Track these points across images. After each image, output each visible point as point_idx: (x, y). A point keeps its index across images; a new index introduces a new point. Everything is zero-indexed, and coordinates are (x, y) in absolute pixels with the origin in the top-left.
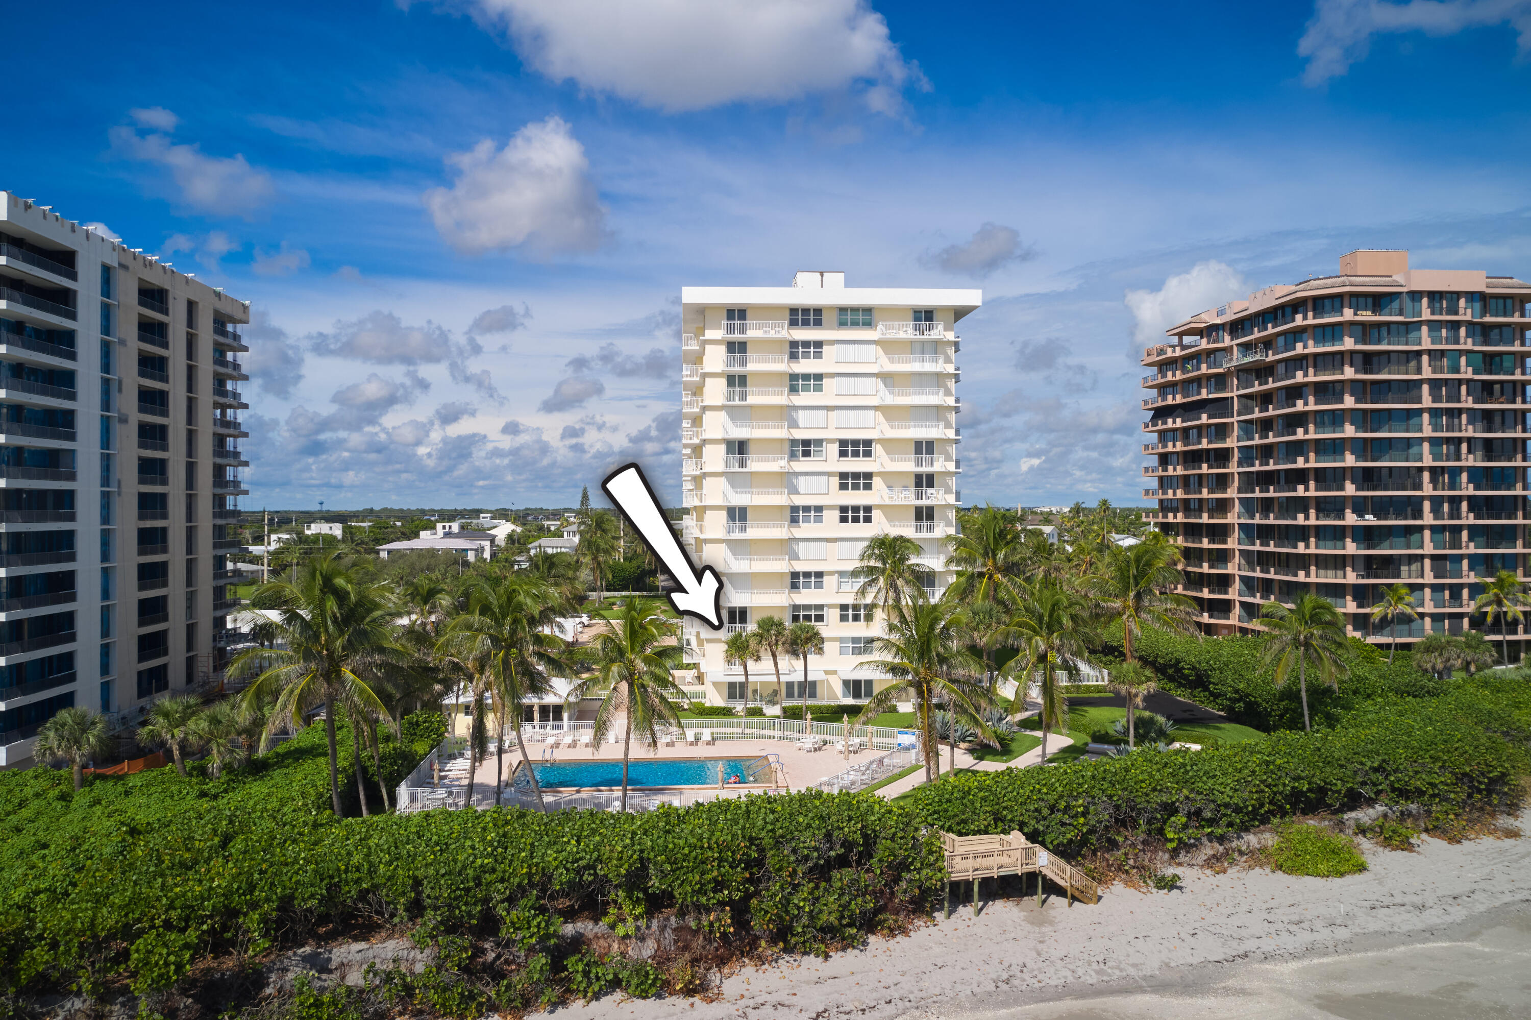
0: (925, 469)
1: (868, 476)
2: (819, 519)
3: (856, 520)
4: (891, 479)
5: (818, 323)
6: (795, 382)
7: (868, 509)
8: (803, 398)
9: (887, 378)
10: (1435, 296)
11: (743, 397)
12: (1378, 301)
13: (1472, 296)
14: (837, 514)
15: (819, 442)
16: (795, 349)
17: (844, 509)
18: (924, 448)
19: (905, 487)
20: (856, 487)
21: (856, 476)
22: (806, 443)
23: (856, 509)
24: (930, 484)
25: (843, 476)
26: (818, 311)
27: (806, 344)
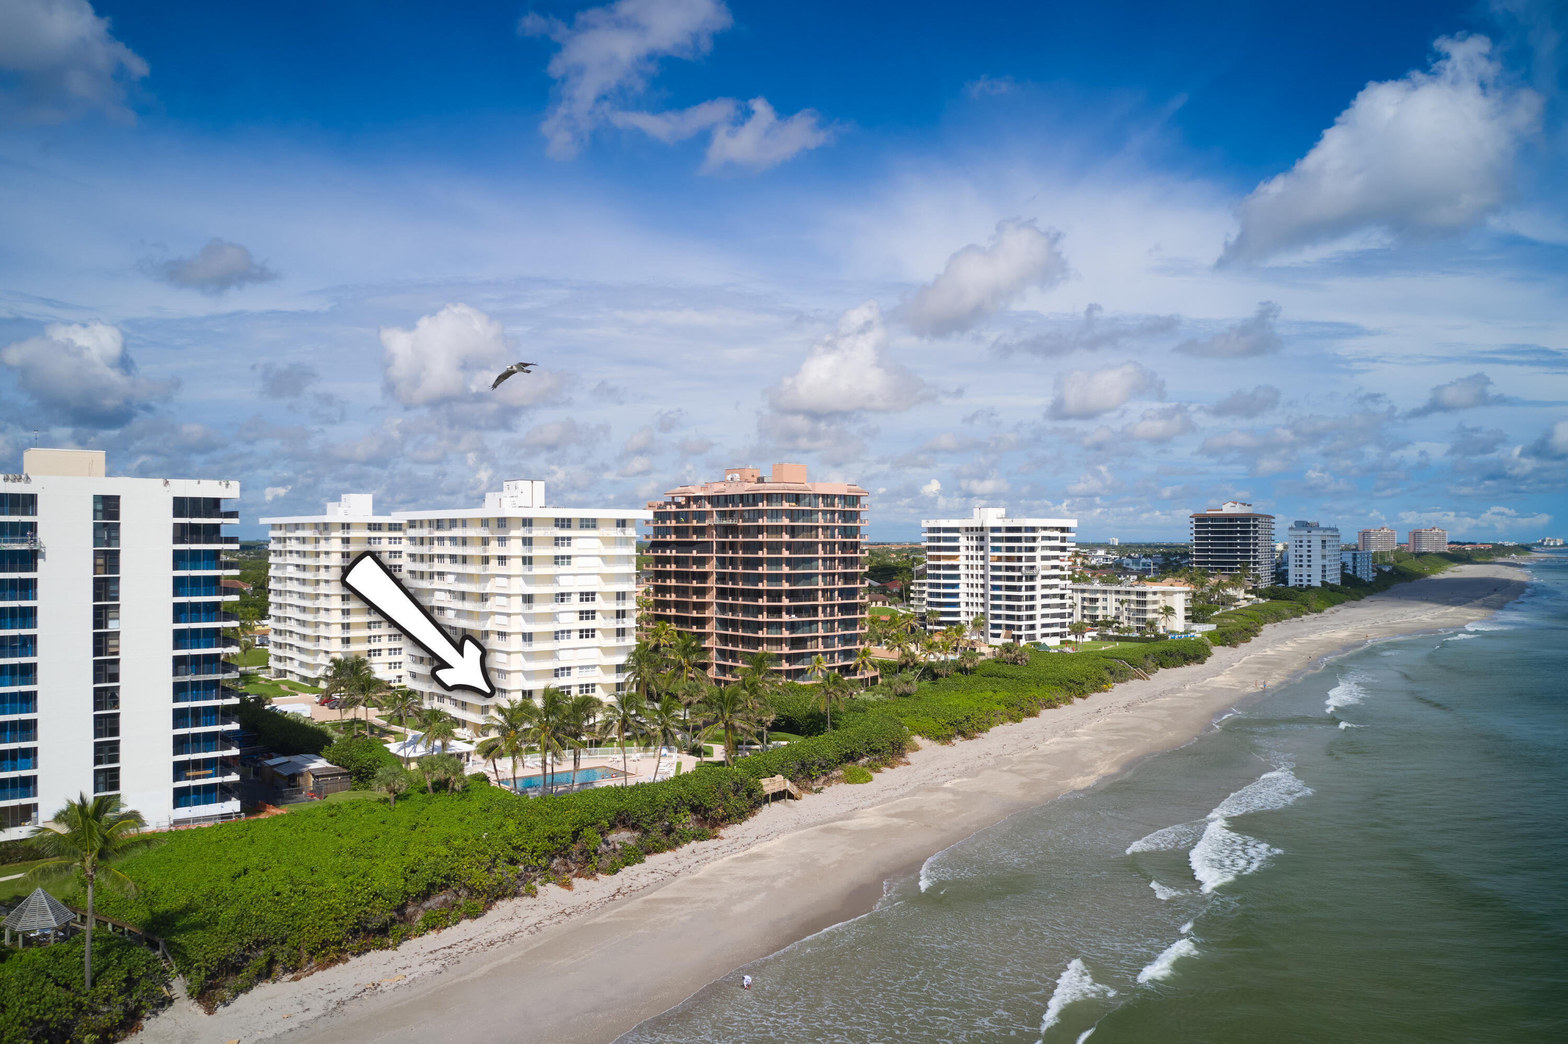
0: (621, 608)
1: (594, 612)
2: (569, 637)
3: (587, 636)
4: (605, 614)
5: (569, 526)
6: (557, 560)
7: (593, 630)
8: (563, 569)
9: (603, 558)
10: (825, 497)
11: (530, 570)
12: (797, 498)
13: (842, 497)
14: (578, 634)
15: (569, 594)
16: (557, 541)
17: (581, 631)
18: (621, 596)
19: (612, 618)
20: (587, 618)
21: (587, 612)
22: (563, 594)
23: (587, 631)
24: (624, 616)
25: (581, 612)
26: (569, 520)
27: (563, 539)
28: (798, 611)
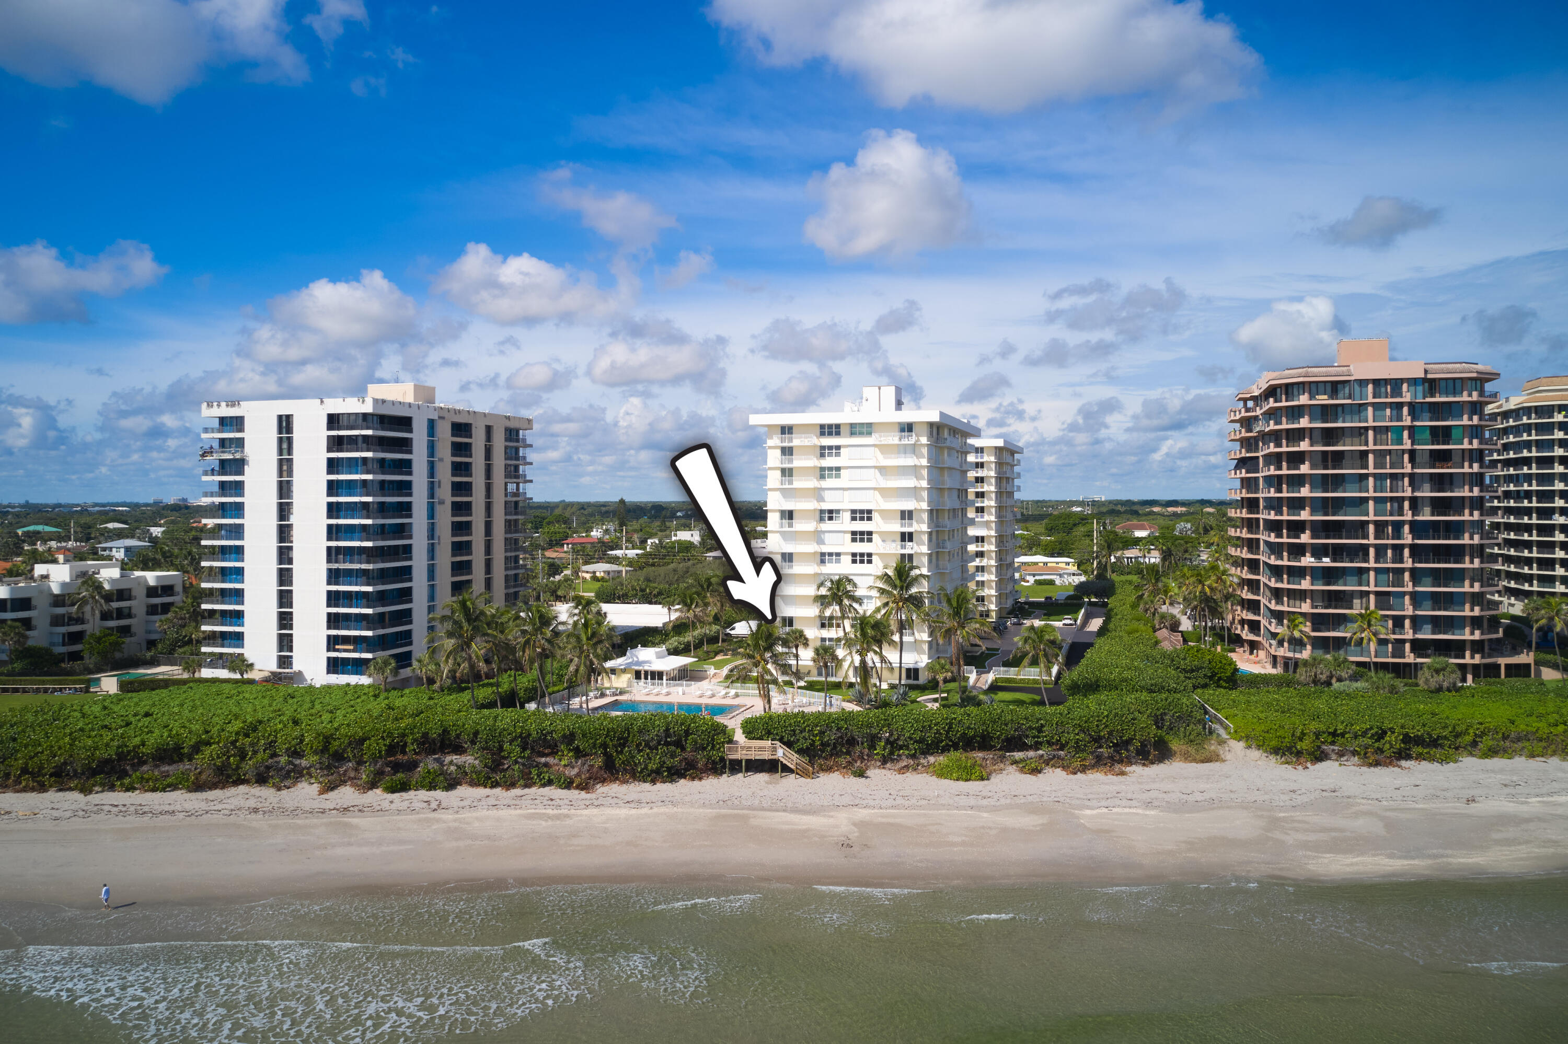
0: (907, 529)
1: (870, 533)
2: (838, 561)
3: (862, 562)
4: (885, 536)
5: (838, 434)
6: (823, 473)
7: (870, 555)
8: (828, 483)
9: (883, 470)
10: (1377, 382)
11: (791, 483)
12: (1334, 387)
13: (1413, 382)
14: (850, 558)
15: (838, 511)
16: (823, 451)
17: (854, 555)
18: (907, 515)
19: (894, 541)
20: (862, 540)
21: (862, 533)
22: (831, 512)
23: (862, 555)
24: (911, 540)
25: (854, 533)
26: (838, 426)
27: (830, 448)
28: (1337, 552)
